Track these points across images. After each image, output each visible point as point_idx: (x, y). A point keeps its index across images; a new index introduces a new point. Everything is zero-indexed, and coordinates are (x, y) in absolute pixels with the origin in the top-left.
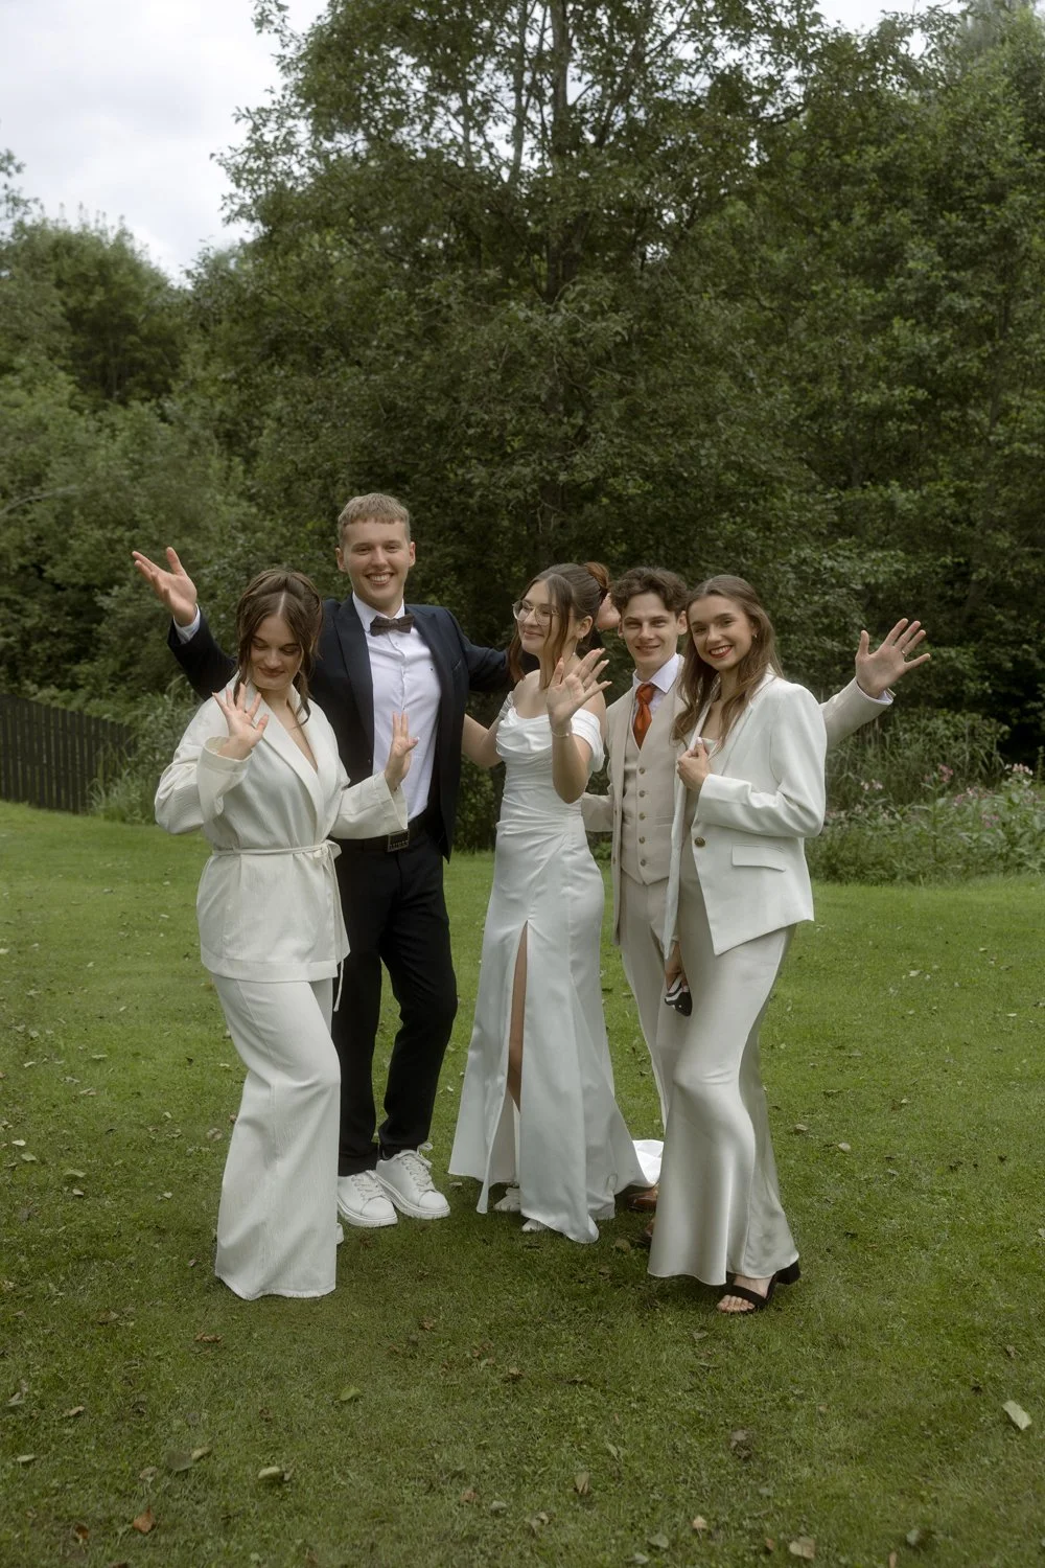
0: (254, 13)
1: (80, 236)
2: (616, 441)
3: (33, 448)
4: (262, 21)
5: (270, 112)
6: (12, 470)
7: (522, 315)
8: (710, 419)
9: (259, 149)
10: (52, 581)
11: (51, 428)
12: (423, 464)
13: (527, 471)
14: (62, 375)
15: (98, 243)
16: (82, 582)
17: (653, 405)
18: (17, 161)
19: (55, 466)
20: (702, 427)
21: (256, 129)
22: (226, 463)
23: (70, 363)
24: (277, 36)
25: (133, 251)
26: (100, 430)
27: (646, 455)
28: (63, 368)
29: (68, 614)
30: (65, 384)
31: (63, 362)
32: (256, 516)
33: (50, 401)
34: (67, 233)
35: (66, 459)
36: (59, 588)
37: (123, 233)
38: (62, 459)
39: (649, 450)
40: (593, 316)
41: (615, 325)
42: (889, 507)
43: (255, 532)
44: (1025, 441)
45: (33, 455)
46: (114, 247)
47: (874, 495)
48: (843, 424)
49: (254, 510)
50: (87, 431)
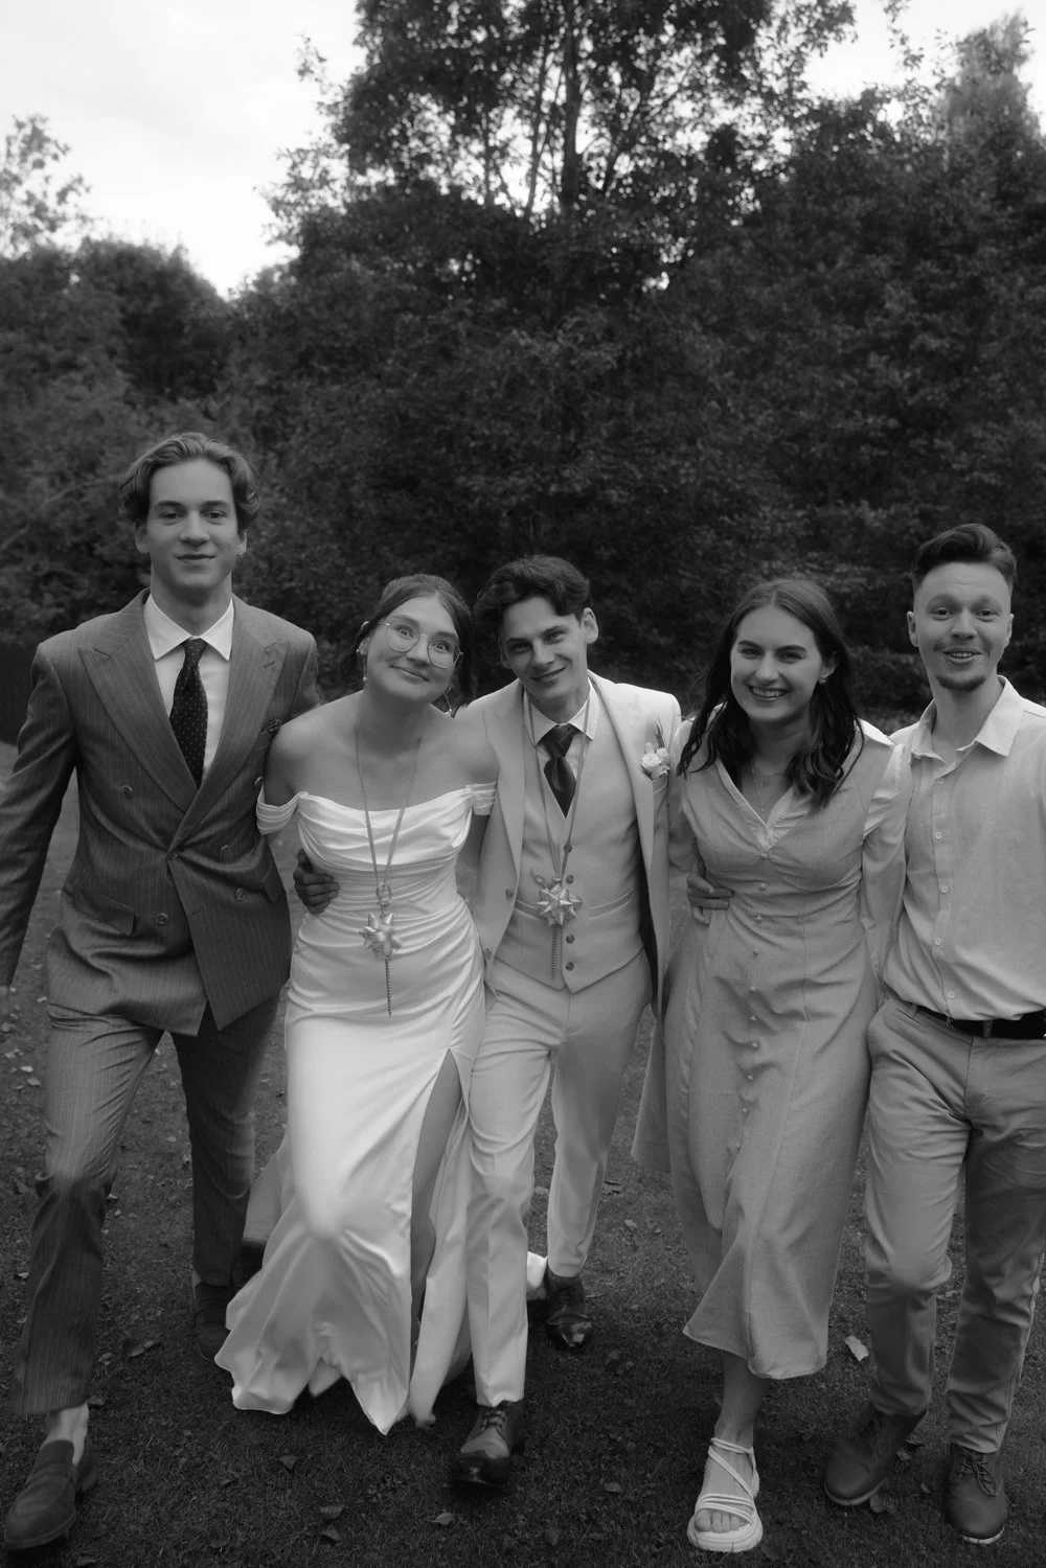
0: (298, 65)
1: (141, 250)
2: (604, 458)
3: (91, 438)
4: (304, 71)
5: (306, 152)
6: (71, 457)
7: (522, 342)
8: (691, 442)
9: (298, 184)
10: (101, 558)
11: (107, 420)
12: (431, 469)
13: (521, 481)
14: (119, 373)
15: (156, 255)
16: (127, 560)
17: (639, 427)
18: (86, 182)
19: (108, 454)
20: (683, 448)
21: (294, 166)
22: (261, 457)
23: (127, 362)
24: (317, 84)
25: (188, 264)
26: (150, 424)
27: (632, 472)
28: (120, 367)
29: (113, 588)
30: (121, 381)
31: (120, 361)
32: (285, 506)
33: (108, 396)
34: (130, 247)
35: (119, 449)
36: (107, 564)
37: (179, 248)
38: (116, 449)
39: (633, 468)
40: (586, 346)
41: (606, 356)
42: (859, 523)
43: (284, 520)
44: (985, 470)
45: (89, 443)
46: (171, 260)
47: (846, 512)
48: (822, 446)
49: (284, 500)
50: (139, 423)
